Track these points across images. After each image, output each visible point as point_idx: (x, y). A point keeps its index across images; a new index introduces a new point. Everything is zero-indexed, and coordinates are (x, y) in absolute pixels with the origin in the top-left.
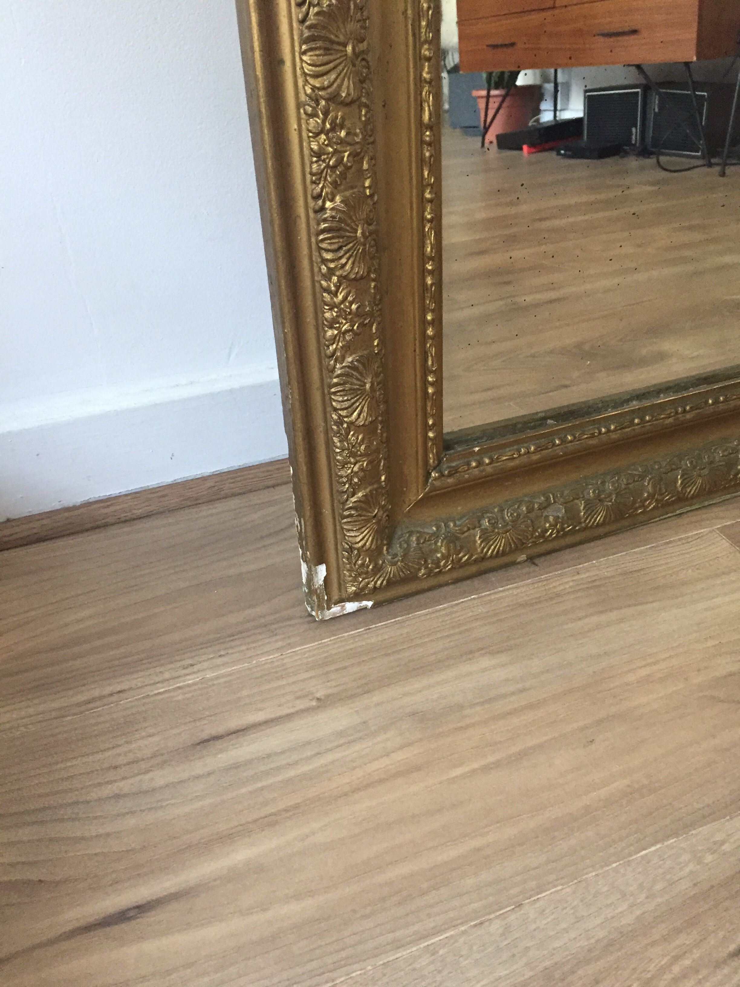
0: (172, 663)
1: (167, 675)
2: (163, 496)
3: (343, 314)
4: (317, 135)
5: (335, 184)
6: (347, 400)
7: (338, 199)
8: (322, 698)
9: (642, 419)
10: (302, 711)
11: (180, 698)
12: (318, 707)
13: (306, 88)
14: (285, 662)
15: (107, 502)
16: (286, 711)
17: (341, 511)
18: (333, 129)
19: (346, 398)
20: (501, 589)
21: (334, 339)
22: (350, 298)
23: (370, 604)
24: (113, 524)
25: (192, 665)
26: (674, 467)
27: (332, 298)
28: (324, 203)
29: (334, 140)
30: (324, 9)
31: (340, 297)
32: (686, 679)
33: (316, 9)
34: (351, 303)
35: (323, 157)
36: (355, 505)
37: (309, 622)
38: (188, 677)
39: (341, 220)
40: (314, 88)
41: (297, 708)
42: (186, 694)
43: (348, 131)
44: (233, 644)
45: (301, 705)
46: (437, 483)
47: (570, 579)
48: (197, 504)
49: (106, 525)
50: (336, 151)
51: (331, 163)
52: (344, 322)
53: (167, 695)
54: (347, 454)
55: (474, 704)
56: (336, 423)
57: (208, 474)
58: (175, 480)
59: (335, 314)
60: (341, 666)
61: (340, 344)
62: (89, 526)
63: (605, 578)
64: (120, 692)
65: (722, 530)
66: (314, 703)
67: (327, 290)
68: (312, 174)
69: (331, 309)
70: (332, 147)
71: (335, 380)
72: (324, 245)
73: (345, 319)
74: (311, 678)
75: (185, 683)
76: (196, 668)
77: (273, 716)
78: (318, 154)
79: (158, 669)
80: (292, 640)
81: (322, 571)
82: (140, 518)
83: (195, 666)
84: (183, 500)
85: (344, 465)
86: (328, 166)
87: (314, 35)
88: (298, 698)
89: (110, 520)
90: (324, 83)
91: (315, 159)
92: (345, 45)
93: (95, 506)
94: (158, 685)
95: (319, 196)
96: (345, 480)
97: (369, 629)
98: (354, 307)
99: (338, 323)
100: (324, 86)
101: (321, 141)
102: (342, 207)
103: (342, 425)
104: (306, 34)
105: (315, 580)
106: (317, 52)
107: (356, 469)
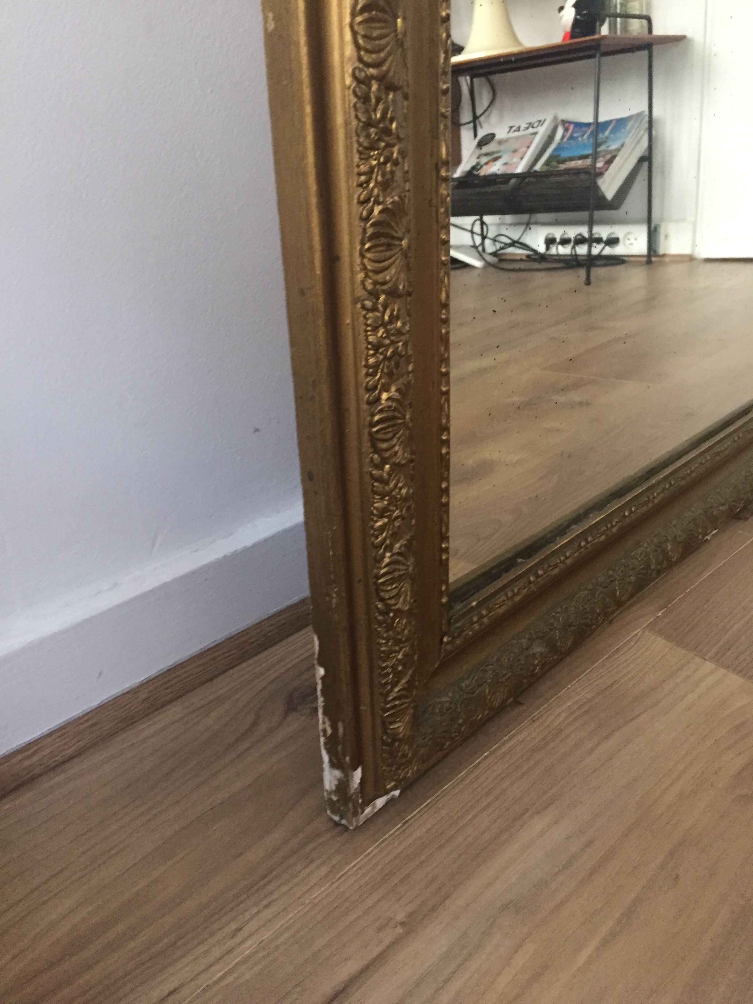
0: (212, 935)
1: (217, 952)
2: (95, 724)
3: (394, 501)
4: (375, 329)
5: (390, 374)
6: (396, 588)
7: (393, 389)
8: (405, 920)
9: (586, 540)
10: (393, 944)
11: (247, 976)
12: (408, 933)
13: (366, 283)
14: (342, 890)
15: (28, 750)
16: (377, 951)
17: (382, 704)
18: (391, 321)
19: (394, 586)
20: (505, 738)
21: (382, 529)
22: (400, 485)
23: (397, 793)
24: (40, 775)
25: (239, 930)
26: (612, 579)
27: (384, 488)
28: (380, 394)
29: (392, 332)
30: (390, 206)
31: (392, 485)
32: (712, 785)
33: (380, 207)
34: (401, 489)
35: (381, 350)
36: (399, 694)
37: (341, 834)
38: (243, 946)
39: (395, 409)
40: (375, 283)
41: (387, 942)
42: (252, 968)
43: (404, 321)
44: (271, 887)
45: (388, 936)
46: (448, 647)
47: (559, 710)
48: (133, 723)
49: (33, 779)
50: (393, 343)
51: (388, 354)
52: (394, 508)
53: (230, 979)
54: (392, 643)
55: (556, 874)
56: (381, 613)
57: (137, 685)
58: (102, 701)
59: (386, 503)
60: (403, 876)
61: (390, 532)
62: (14, 785)
63: (589, 701)
64: (171, 993)
65: (651, 626)
66: (400, 930)
67: (380, 480)
68: (367, 366)
69: (382, 499)
70: (389, 339)
71: (383, 571)
72: (380, 436)
73: (396, 506)
74: (379, 901)
75: (243, 955)
76: (245, 931)
77: (365, 962)
78: (377, 347)
79: (201, 949)
80: (334, 861)
81: (358, 774)
82: (71, 758)
83: (244, 929)
84: (118, 723)
85: (388, 655)
86: (385, 358)
87: (378, 232)
88: (380, 929)
89: (37, 771)
90: (385, 278)
91: (371, 352)
92: (401, 239)
93: (15, 760)
94: (213, 968)
95: (375, 388)
96: (389, 670)
97: (407, 822)
98: (404, 491)
99: (390, 511)
100: (386, 281)
101: (380, 334)
102: (397, 395)
103: (388, 614)
104: (370, 231)
105: (352, 784)
106: (381, 249)
107: (400, 656)
